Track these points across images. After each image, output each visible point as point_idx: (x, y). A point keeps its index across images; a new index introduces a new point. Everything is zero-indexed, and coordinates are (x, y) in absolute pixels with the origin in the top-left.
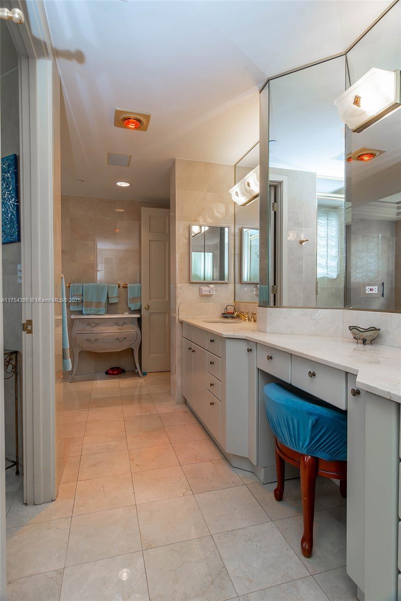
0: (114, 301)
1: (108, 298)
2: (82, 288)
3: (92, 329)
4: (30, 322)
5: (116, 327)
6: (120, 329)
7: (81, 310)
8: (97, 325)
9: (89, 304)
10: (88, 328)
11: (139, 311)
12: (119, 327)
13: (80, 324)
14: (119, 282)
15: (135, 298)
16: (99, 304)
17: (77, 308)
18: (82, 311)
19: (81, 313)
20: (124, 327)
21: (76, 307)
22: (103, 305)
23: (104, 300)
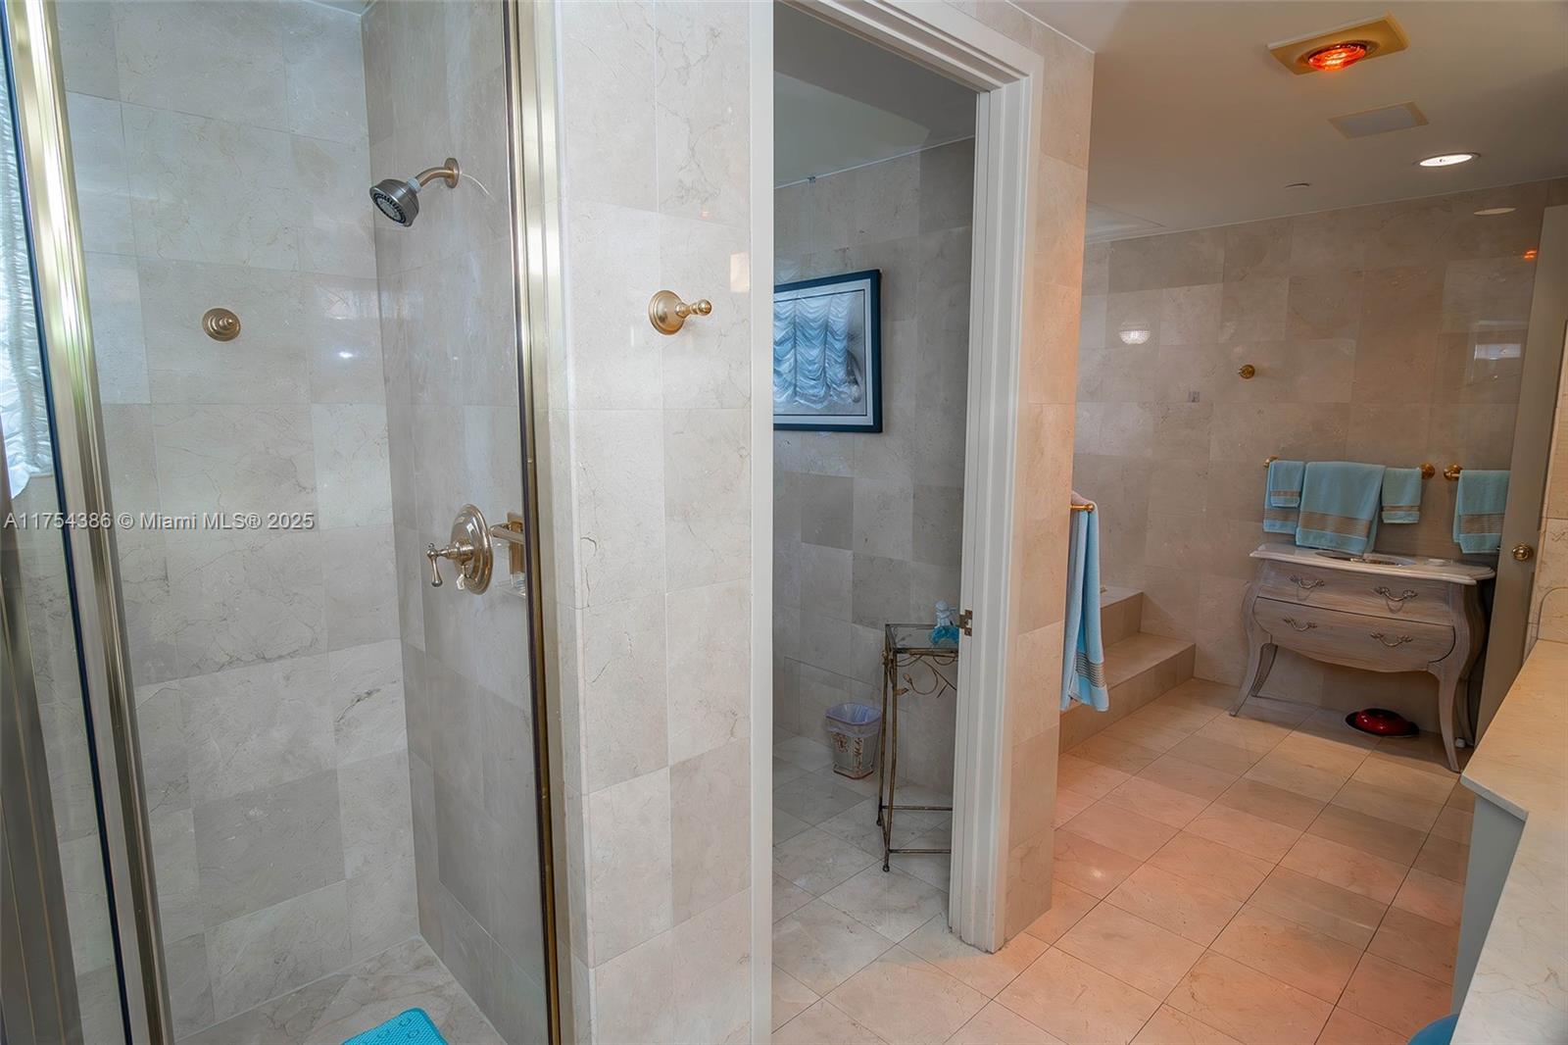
0: (1401, 518)
1: (1380, 508)
2: (1299, 474)
3: (1303, 593)
4: (969, 614)
5: (1381, 601)
6: (1391, 611)
7: (1292, 532)
8: (1321, 584)
9: (1316, 521)
10: (1291, 588)
11: (1491, 560)
12: (1390, 603)
13: (1273, 573)
14: (1433, 460)
15: (1481, 516)
16: (1347, 522)
17: (1281, 527)
18: (1295, 536)
19: (1290, 540)
20: (1409, 605)
21: (1278, 523)
22: (1362, 526)
23: (1366, 513)
